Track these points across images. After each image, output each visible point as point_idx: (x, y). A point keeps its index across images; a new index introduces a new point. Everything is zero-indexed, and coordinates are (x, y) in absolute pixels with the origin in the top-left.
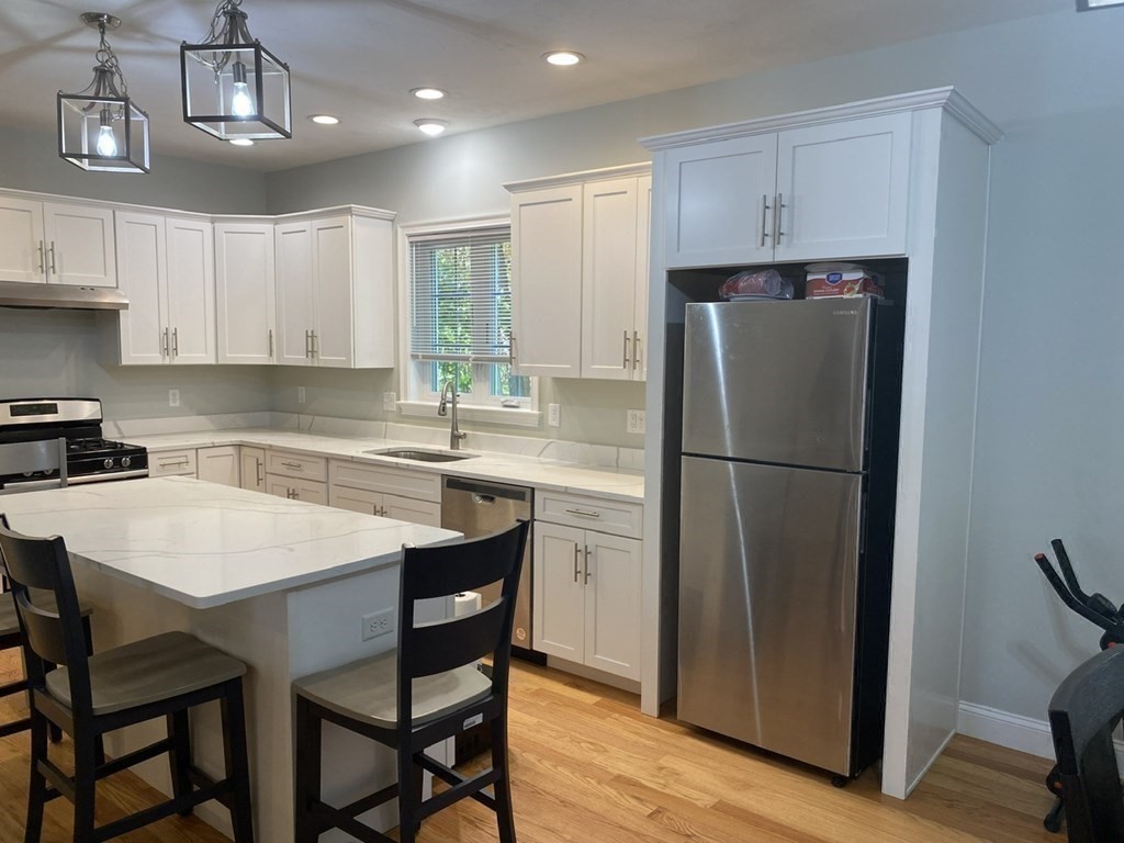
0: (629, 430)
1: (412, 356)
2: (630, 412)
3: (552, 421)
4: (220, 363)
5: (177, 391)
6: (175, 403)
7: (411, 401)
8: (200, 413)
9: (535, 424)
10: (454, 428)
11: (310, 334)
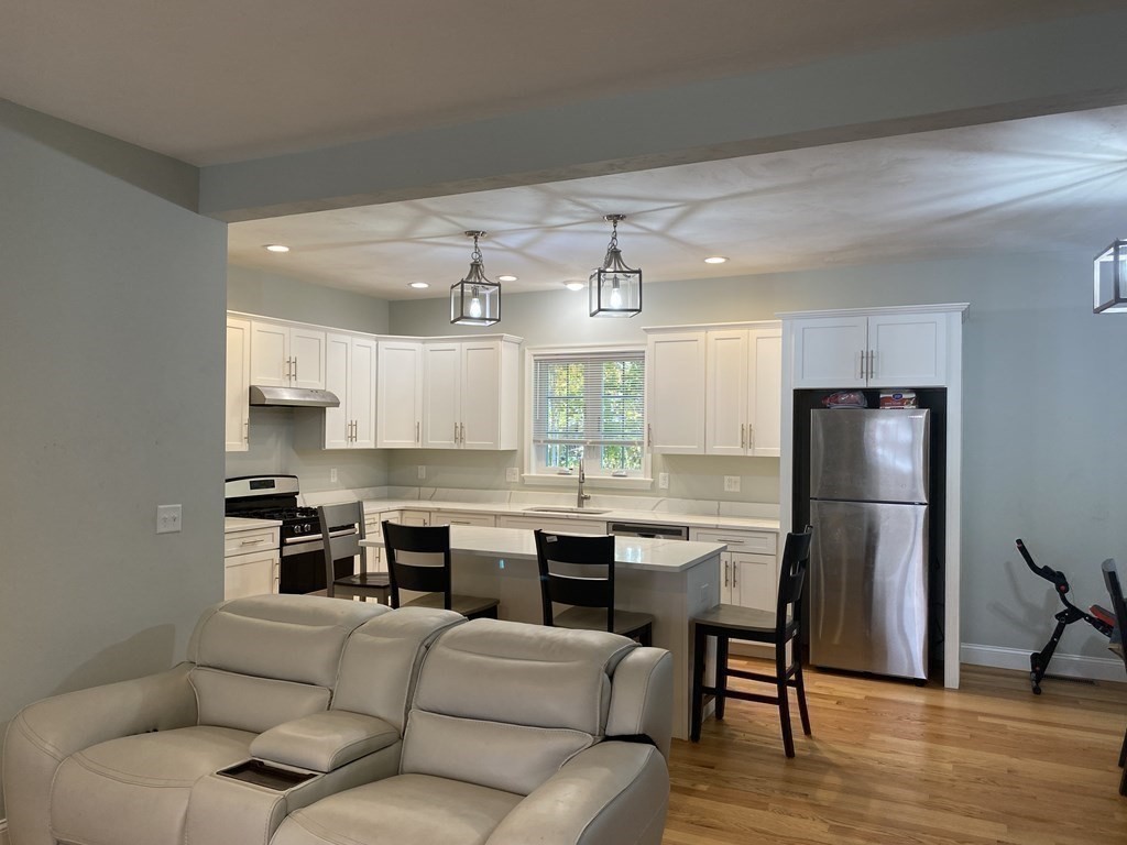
0: (726, 489)
1: (534, 441)
2: (726, 478)
3: (663, 484)
4: (378, 447)
5: (335, 470)
6: (334, 480)
7: (533, 474)
8: (348, 489)
9: (649, 488)
10: (580, 492)
11: (458, 425)
